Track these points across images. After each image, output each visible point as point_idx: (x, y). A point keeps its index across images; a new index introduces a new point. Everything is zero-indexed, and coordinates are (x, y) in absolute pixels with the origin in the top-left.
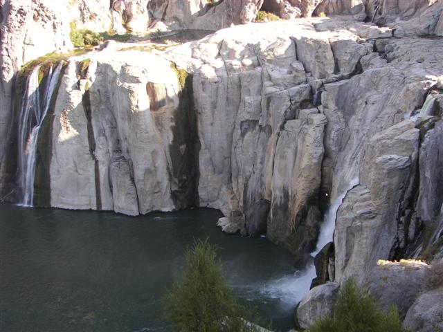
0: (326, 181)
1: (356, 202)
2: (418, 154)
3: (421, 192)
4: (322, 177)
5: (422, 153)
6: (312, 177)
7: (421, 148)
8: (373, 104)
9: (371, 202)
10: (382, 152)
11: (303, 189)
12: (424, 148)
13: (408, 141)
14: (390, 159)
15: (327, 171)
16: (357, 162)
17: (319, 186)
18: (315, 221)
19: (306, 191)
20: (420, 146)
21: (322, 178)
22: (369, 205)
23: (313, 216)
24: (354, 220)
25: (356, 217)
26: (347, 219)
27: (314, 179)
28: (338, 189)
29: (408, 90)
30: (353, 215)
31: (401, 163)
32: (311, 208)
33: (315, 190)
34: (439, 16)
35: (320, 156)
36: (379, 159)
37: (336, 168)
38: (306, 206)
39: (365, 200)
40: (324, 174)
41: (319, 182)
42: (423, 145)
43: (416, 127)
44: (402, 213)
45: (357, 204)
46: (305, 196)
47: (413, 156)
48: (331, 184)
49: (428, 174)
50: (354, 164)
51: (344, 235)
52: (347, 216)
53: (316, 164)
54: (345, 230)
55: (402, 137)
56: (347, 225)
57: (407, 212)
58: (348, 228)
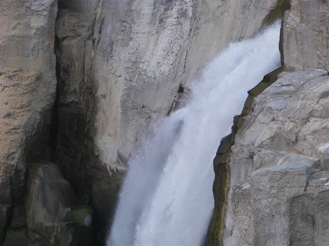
0: (74, 84)
4: (61, 70)
6: (33, 73)
11: (8, 115)
15: (74, 51)
16: (183, 14)
17: (52, 101)
18: (64, 211)
19: (20, 121)
21: (58, 75)
23: (51, 196)
24: (311, 173)
25: (317, 165)
26: (285, 173)
27: (39, 78)
28: (124, 103)
30: (305, 161)
32: (40, 172)
33: (43, 113)
35: (52, 5)
37: (105, 39)
38: (22, 166)
40: (65, 62)
41: (53, 90)
45: (315, 124)
46: (19, 137)
48: (90, 91)
50: (171, 21)
51: (280, 225)
52: (281, 165)
53: (41, 31)
54: (283, 209)
56: (290, 192)
58: (294, 200)
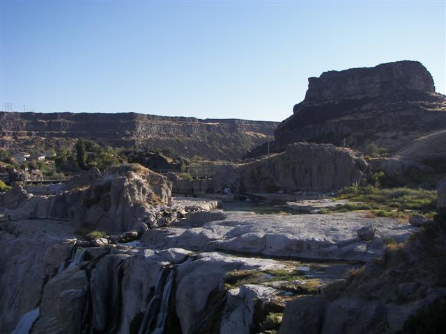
1: (46, 328)
2: (89, 286)
3: (94, 311)
5: (92, 285)
7: (91, 282)
8: (22, 263)
9: (59, 325)
10: (63, 289)
12: (93, 281)
13: (81, 279)
14: (71, 293)
20: (89, 280)
22: (59, 327)
29: (54, 249)
31: (79, 294)
34: (37, 206)
36: (62, 294)
39: (55, 325)
42: (92, 279)
43: (81, 269)
44: (83, 328)
47: (85, 287)
49: (98, 298)
55: (75, 276)
57: (87, 326)
